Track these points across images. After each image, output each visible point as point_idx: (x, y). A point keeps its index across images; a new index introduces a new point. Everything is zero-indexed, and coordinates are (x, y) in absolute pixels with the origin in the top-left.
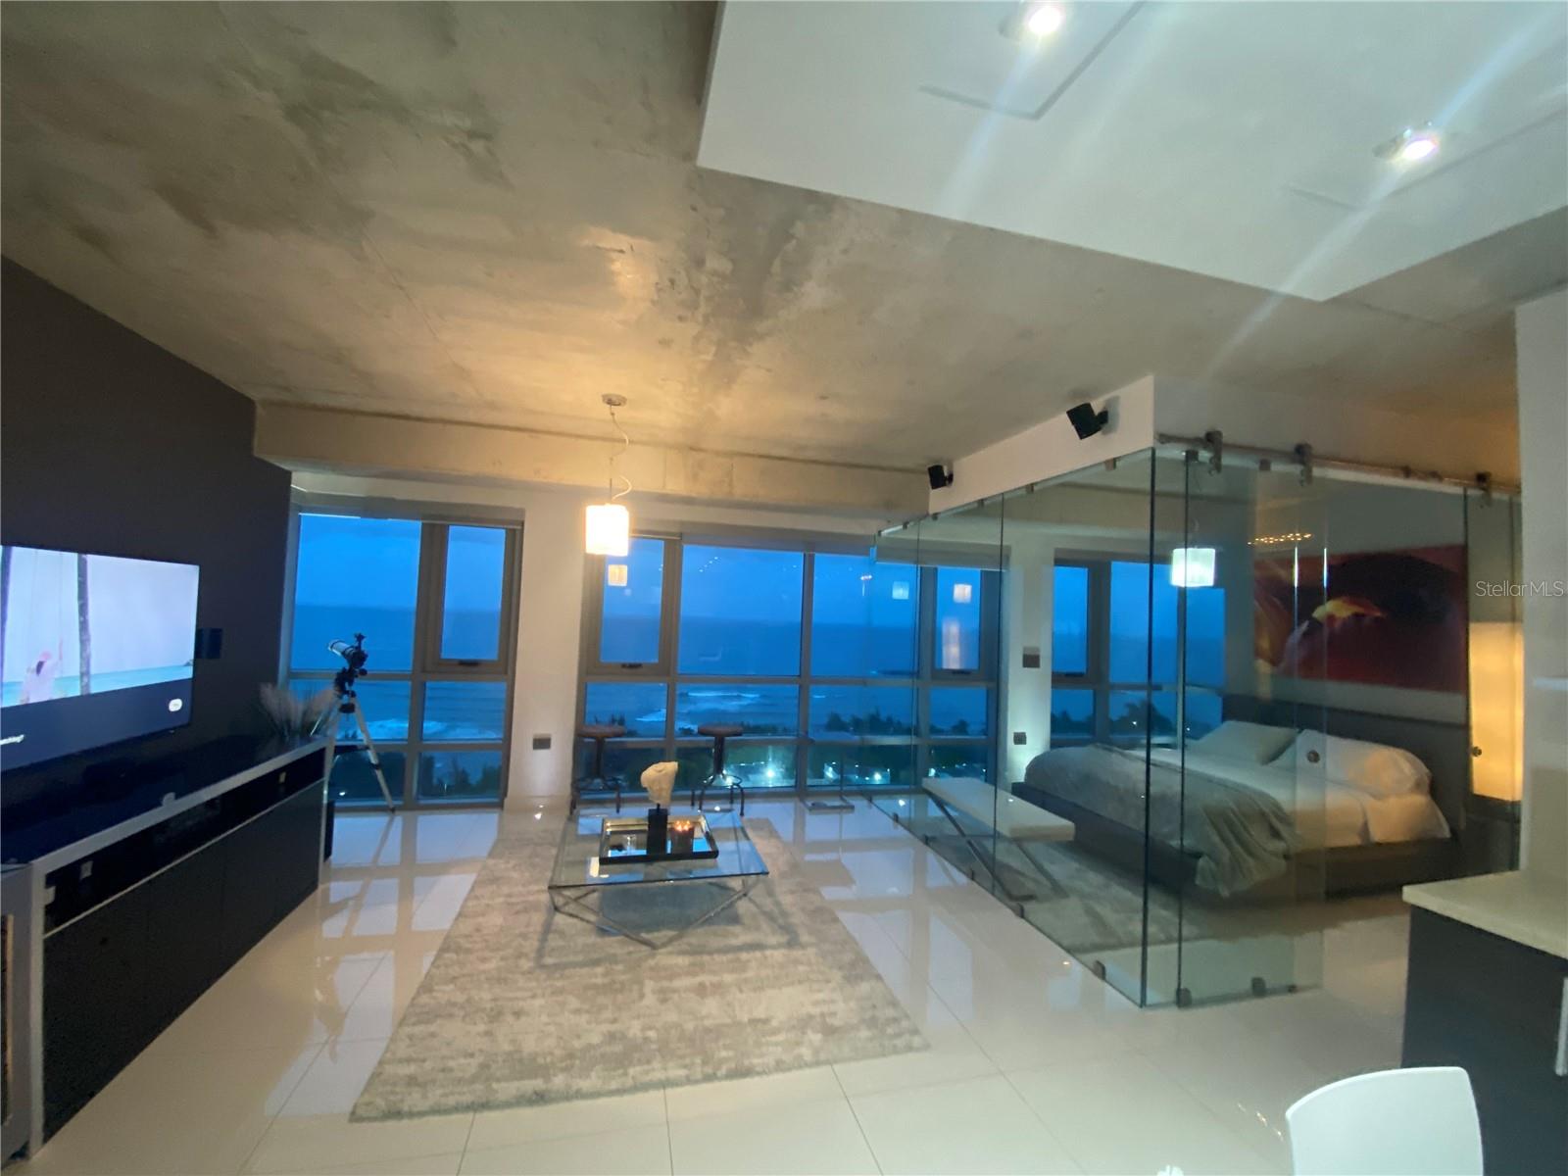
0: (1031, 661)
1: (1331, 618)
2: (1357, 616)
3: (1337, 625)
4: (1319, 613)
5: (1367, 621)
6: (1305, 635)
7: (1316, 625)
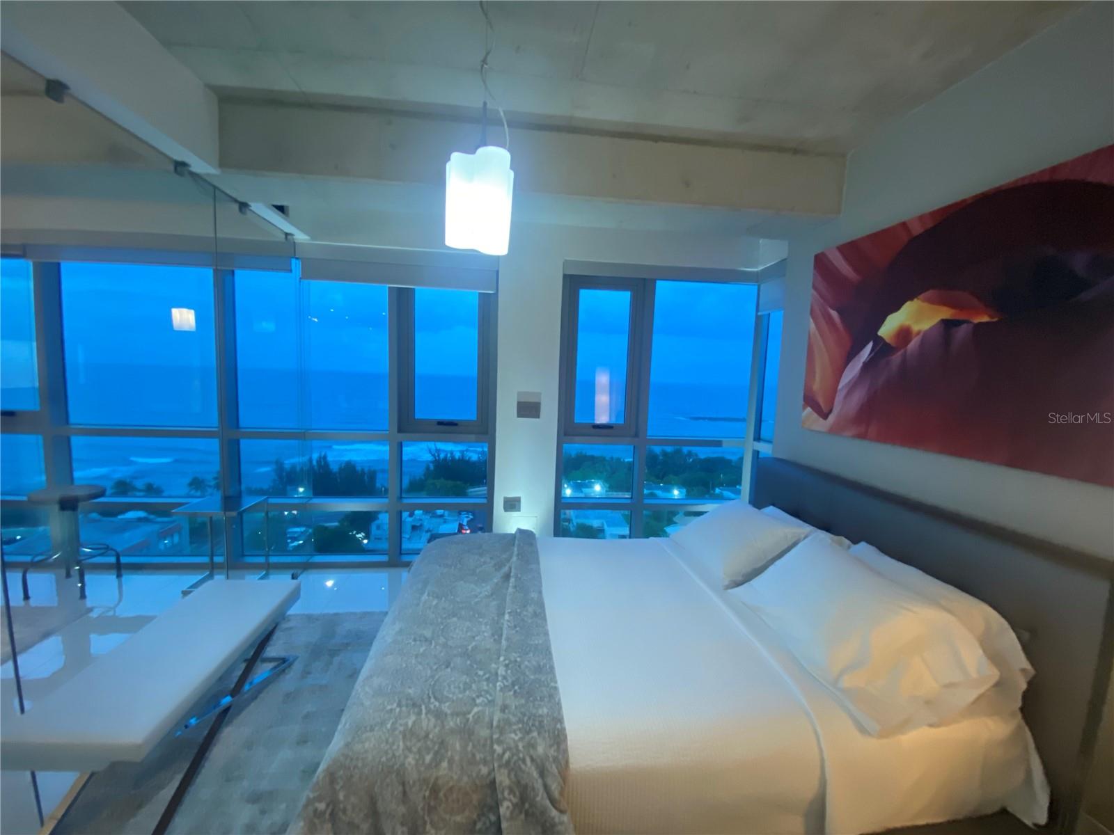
0: (528, 409)
1: (904, 334)
2: (947, 325)
3: (913, 345)
4: (889, 328)
5: (962, 332)
6: (867, 366)
7: (883, 349)
